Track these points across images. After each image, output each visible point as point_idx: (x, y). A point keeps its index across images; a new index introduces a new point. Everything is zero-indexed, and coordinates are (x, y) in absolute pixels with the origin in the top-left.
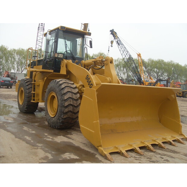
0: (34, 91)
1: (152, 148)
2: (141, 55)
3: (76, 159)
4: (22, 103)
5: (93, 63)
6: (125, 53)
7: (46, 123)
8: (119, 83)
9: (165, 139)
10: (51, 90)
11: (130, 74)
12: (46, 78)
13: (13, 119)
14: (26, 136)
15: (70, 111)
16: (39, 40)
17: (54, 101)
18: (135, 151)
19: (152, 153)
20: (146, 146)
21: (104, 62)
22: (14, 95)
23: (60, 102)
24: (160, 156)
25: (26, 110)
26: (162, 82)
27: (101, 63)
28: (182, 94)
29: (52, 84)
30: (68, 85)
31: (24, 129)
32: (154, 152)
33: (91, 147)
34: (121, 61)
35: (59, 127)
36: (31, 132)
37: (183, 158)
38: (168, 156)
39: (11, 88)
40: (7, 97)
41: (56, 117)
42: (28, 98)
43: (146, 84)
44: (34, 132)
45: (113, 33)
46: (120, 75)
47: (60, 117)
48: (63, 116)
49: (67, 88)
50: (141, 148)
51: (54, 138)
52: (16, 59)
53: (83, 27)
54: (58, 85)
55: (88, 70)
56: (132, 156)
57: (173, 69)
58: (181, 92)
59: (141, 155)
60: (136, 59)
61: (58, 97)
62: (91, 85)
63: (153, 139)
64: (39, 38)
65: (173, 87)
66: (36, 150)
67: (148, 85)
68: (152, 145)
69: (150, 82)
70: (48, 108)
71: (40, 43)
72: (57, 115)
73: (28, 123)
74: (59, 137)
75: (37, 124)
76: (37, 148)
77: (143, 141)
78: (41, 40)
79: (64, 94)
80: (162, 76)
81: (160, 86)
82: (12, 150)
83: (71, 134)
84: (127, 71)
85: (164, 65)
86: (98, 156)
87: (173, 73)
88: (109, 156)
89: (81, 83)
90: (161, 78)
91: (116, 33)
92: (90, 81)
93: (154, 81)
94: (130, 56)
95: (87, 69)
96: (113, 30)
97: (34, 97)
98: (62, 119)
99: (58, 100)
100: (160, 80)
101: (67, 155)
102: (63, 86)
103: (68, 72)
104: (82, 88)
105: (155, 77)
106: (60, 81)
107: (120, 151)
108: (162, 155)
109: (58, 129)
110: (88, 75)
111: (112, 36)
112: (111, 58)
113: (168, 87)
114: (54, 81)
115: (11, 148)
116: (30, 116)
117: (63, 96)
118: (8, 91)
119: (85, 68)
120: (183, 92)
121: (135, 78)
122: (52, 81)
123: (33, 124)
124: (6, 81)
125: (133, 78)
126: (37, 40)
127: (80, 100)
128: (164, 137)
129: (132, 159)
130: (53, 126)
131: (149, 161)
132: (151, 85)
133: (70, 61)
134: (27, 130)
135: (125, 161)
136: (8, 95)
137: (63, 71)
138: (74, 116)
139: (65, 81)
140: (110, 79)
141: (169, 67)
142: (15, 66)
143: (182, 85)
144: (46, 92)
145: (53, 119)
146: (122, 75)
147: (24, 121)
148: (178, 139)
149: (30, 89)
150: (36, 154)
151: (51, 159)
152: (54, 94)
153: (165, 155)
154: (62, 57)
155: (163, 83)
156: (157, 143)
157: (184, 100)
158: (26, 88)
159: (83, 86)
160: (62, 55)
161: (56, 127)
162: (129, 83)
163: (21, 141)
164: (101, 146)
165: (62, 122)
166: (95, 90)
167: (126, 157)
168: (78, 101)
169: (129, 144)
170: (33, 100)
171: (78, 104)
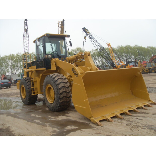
0: (33, 86)
1: (129, 113)
2: (110, 44)
3: (76, 129)
4: (24, 97)
5: (75, 58)
6: (97, 45)
7: (47, 109)
8: (97, 70)
9: (138, 106)
10: (47, 83)
11: (104, 61)
12: (41, 75)
13: (21, 110)
14: (35, 119)
15: (65, 96)
16: (25, 45)
17: (51, 91)
18: (117, 117)
19: (130, 117)
20: (125, 112)
21: (84, 56)
22: (15, 93)
23: (55, 91)
24: (135, 117)
25: (29, 102)
26: (130, 63)
27: (82, 57)
28: (148, 70)
29: (47, 79)
30: (60, 78)
31: (32, 115)
32: (131, 116)
33: (85, 120)
34: (95, 51)
35: (58, 110)
36: (38, 117)
37: (152, 116)
38: (142, 117)
39: (10, 87)
40: (10, 95)
41: (54, 103)
42: (29, 92)
43: (118, 67)
44: (40, 116)
45: (85, 30)
46: (96, 64)
47: (57, 102)
48: (60, 101)
49: (59, 80)
50: (121, 114)
51: (56, 118)
52: (9, 64)
53: (60, 29)
54: (52, 78)
55: (73, 64)
56: (115, 121)
57: (138, 51)
58: (147, 69)
59: (122, 119)
60: (107, 48)
61: (54, 87)
62: (76, 75)
63: (129, 107)
64: (25, 44)
65: (140, 66)
66: (46, 128)
67: (120, 68)
68: (128, 111)
69: (121, 65)
70: (47, 97)
71: (27, 47)
72: (55, 101)
73: (33, 111)
74: (60, 117)
75: (40, 111)
76: (46, 126)
77: (122, 109)
78: (27, 45)
79: (58, 84)
80: (130, 59)
81: (130, 67)
82: (29, 130)
83: (68, 113)
84: (101, 59)
85: (131, 49)
86: (91, 124)
87: (139, 54)
88: (99, 123)
89: (68, 74)
90: (130, 60)
91: (87, 30)
92: (76, 72)
93: (124, 63)
94: (101, 46)
95: (71, 63)
96: (84, 27)
97: (34, 90)
98: (60, 103)
99: (54, 90)
100: (129, 62)
101: (69, 128)
102: (56, 79)
103: (58, 68)
104: (70, 78)
105: (125, 61)
106: (53, 76)
107: (106, 119)
108: (137, 117)
109: (57, 111)
110: (73, 68)
111: (85, 32)
112: (88, 52)
113: (136, 67)
114: (49, 76)
115: (28, 129)
116: (33, 106)
117: (58, 86)
118: (8, 90)
119: (69, 62)
120: (149, 69)
121: (108, 63)
122: (47, 76)
123: (37, 111)
124: (5, 82)
125: (107, 64)
126: (24, 46)
127: (70, 87)
128: (137, 104)
129: (116, 122)
130: (53, 111)
131: (128, 122)
132: (122, 68)
133: (58, 59)
134: (35, 116)
135: (111, 125)
136: (10, 93)
137: (53, 68)
138: (68, 100)
139: (57, 75)
140: (90, 68)
141: (134, 51)
142: (9, 70)
143: (147, 64)
144: (43, 85)
145: (52, 104)
146: (98, 63)
147: (30, 110)
148: (148, 104)
149: (30, 85)
150: (46, 130)
151: (58, 131)
152: (50, 86)
153: (139, 116)
154: (51, 57)
155: (132, 64)
156: (132, 109)
157: (151, 75)
158: (27, 85)
159: (71, 77)
160: (51, 55)
161: (56, 110)
162: (104, 68)
163: (33, 124)
164: (92, 117)
165: (60, 106)
166: (81, 77)
167: (112, 122)
168: (69, 88)
169: (112, 113)
170: (33, 94)
171: (69, 90)
